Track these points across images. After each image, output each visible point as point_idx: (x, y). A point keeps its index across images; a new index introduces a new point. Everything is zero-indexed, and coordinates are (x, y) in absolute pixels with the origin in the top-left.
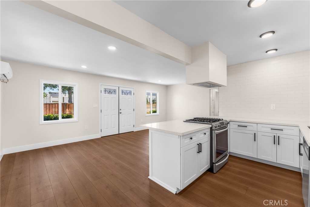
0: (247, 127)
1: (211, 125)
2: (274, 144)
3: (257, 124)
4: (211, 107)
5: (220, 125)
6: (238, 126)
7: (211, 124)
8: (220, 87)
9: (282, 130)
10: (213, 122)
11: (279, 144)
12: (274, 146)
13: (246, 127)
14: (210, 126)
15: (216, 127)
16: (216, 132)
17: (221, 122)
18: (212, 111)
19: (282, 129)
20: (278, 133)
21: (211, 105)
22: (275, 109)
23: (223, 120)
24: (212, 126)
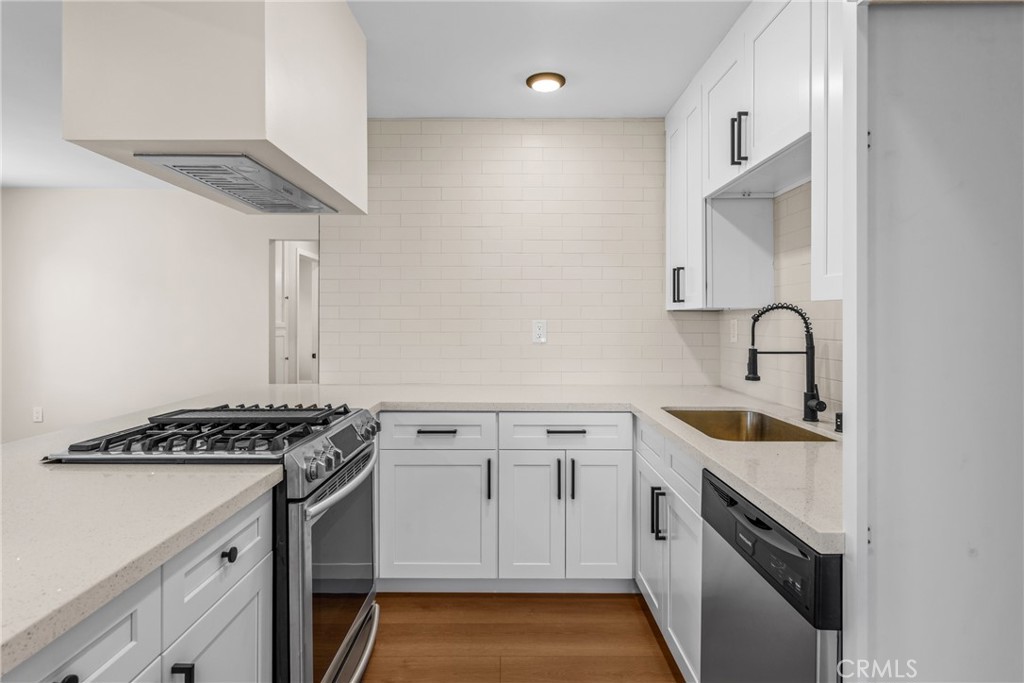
0: (458, 436)
1: (278, 468)
2: (559, 497)
3: (497, 413)
4: (278, 333)
5: (337, 455)
6: (419, 432)
7: (280, 461)
8: (327, 218)
9: (584, 432)
10: (294, 438)
11: (573, 497)
12: (557, 506)
13: (454, 432)
14: (273, 473)
15: (310, 477)
16: (313, 510)
17: (338, 426)
18: (280, 355)
19: (580, 429)
20: (570, 447)
21: (278, 322)
22: (543, 340)
23: (346, 411)
24: (285, 471)
